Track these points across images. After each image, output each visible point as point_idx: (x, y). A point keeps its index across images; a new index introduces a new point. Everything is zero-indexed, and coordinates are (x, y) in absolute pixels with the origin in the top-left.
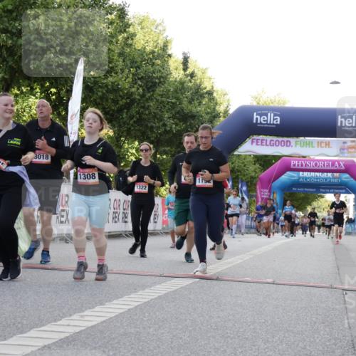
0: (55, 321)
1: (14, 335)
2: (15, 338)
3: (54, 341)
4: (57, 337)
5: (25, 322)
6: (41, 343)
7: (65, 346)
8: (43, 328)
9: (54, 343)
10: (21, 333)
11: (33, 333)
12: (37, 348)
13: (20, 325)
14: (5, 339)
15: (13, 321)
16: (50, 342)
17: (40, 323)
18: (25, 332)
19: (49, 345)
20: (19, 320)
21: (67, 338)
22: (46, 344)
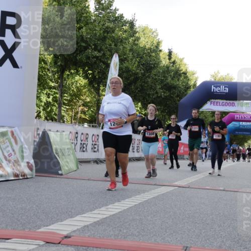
0: (91, 211)
1: (67, 218)
2: (67, 220)
3: (91, 223)
4: (92, 220)
5: (73, 211)
6: (83, 224)
7: (97, 226)
8: (83, 215)
9: (90, 224)
10: (71, 218)
11: (78, 218)
12: (80, 227)
13: (70, 213)
14: (62, 221)
15: (66, 210)
16: (88, 223)
17: (82, 212)
18: (73, 217)
19: (88, 225)
20: (70, 210)
21: (98, 221)
22: (86, 224)
